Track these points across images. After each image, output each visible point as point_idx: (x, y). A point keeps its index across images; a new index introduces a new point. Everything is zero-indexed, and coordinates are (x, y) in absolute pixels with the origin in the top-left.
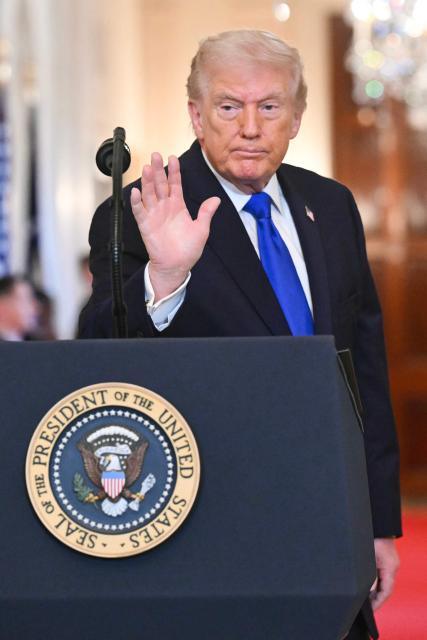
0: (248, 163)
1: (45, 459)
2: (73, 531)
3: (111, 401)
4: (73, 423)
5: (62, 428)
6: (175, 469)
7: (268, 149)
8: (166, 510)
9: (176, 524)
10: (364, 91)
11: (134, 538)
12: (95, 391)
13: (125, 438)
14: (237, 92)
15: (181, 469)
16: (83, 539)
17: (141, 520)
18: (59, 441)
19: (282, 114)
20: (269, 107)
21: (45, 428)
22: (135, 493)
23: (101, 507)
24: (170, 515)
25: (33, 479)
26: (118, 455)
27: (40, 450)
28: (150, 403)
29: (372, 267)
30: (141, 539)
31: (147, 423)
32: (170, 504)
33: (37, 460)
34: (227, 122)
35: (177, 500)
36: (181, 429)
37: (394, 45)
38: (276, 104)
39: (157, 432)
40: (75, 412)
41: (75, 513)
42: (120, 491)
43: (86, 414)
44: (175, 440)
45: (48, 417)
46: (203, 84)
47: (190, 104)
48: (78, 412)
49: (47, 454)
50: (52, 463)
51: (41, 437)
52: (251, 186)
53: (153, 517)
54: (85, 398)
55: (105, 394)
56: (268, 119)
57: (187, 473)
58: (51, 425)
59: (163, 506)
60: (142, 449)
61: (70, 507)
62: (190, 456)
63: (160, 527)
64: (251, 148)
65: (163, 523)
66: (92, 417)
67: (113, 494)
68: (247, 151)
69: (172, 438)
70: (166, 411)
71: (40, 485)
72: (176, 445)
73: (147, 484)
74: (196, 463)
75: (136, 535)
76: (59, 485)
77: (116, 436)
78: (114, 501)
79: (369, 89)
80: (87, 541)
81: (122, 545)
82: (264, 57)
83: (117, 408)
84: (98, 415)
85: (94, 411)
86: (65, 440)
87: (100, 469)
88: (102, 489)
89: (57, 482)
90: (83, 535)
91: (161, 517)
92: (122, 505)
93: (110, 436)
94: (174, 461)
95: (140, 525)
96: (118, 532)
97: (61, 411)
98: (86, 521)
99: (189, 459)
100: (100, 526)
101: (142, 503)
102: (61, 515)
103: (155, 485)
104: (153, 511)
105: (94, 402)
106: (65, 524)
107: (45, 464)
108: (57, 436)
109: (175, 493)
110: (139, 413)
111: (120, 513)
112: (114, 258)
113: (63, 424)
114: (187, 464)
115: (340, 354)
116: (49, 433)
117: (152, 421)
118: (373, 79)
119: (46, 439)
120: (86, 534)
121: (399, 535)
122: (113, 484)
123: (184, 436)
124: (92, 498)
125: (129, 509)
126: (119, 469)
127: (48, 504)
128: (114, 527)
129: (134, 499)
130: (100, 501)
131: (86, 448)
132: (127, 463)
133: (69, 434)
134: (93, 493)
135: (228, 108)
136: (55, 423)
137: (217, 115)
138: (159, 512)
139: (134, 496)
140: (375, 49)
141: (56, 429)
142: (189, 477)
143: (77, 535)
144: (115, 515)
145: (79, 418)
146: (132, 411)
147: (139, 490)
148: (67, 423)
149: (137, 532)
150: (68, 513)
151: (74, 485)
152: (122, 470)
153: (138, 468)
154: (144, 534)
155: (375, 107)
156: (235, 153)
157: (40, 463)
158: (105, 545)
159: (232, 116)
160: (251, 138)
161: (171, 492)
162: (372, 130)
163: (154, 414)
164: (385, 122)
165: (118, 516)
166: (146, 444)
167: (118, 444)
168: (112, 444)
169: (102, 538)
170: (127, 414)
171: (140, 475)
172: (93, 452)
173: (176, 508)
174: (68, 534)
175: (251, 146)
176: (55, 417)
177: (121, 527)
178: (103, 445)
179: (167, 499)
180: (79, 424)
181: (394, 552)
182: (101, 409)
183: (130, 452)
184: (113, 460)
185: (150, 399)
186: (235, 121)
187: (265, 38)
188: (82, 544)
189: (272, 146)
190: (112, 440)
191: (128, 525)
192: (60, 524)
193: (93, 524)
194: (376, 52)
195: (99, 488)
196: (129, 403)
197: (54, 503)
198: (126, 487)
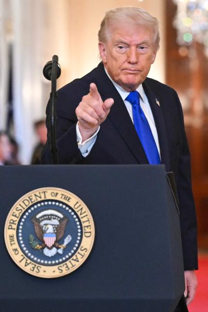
0: (131, 76)
1: (15, 226)
2: (28, 264)
3: (49, 197)
4: (29, 208)
5: (23, 211)
6: (82, 232)
7: (141, 69)
8: (77, 254)
9: (82, 261)
10: (183, 38)
11: (60, 268)
12: (41, 192)
13: (56, 216)
14: (127, 40)
15: (85, 232)
16: (34, 268)
17: (64, 259)
18: (22, 217)
19: (148, 51)
20: (142, 48)
21: (15, 211)
22: (61, 245)
23: (43, 252)
24: (79, 256)
25: (8, 237)
26: (53, 225)
27: (12, 222)
28: (69, 198)
29: (186, 129)
30: (64, 268)
31: (67, 208)
32: (79, 250)
33: (10, 227)
34: (121, 55)
35: (82, 249)
36: (85, 212)
37: (198, 14)
38: (146, 46)
39: (73, 213)
40: (30, 202)
41: (29, 254)
42: (53, 243)
43: (36, 204)
44: (82, 218)
45: (16, 205)
46: (108, 35)
47: (100, 44)
48: (32, 202)
49: (15, 224)
50: (18, 229)
51: (13, 215)
52: (130, 88)
53: (70, 257)
54: (36, 195)
55: (46, 193)
56: (142, 54)
57: (88, 235)
58: (18, 209)
59: (75, 251)
60: (65, 222)
61: (27, 252)
62: (90, 226)
63: (73, 262)
64: (133, 69)
65: (75, 260)
66: (39, 205)
67: (50, 245)
68: (130, 70)
69: (80, 217)
70: (77, 203)
71: (12, 240)
72: (82, 220)
73: (68, 240)
74: (93, 230)
75: (61, 266)
76: (22, 240)
77: (52, 215)
78: (50, 248)
79: (185, 38)
80: (36, 269)
81: (54, 272)
82: (141, 22)
83: (52, 201)
84: (42, 204)
85: (40, 202)
86: (25, 217)
87: (43, 232)
88: (44, 242)
89: (21, 238)
90: (33, 266)
91: (74, 257)
92: (54, 251)
93: (48, 215)
94: (81, 228)
95: (63, 262)
96: (52, 265)
97: (23, 202)
98: (35, 259)
99: (89, 227)
100: (42, 261)
101: (64, 250)
102: (22, 255)
103: (71, 241)
104: (70, 254)
105: (40, 197)
106: (25, 260)
107: (14, 229)
108: (21, 214)
109: (82, 245)
110: (64, 204)
111: (53, 255)
112: (52, 123)
113: (24, 209)
114: (88, 230)
115: (168, 174)
116: (17, 213)
117: (70, 208)
118: (187, 32)
119: (15, 216)
120: (35, 265)
121: (197, 269)
122: (50, 240)
123: (87, 215)
124: (39, 247)
125: (57, 253)
126: (53, 232)
127: (16, 250)
128: (50, 262)
129: (60, 248)
130: (43, 248)
131: (36, 221)
132: (57, 229)
133: (27, 214)
134: (39, 244)
135: (121, 47)
136: (20, 208)
137: (115, 51)
138: (73, 255)
139: (60, 246)
140: (188, 16)
141: (20, 211)
142: (89, 237)
143: (30, 266)
144: (50, 256)
145: (33, 206)
146: (60, 202)
147: (63, 244)
148: (26, 208)
149: (62, 265)
150: (26, 255)
151: (29, 240)
152: (54, 233)
153: (63, 232)
154: (65, 266)
155: (188, 46)
156: (124, 71)
157: (12, 229)
158: (45, 271)
159: (123, 52)
160: (133, 64)
161: (79, 244)
162: (186, 59)
163: (71, 204)
164: (193, 54)
165: (52, 257)
166: (67, 220)
167: (52, 219)
168: (49, 219)
169: (43, 268)
170: (57, 204)
171: (63, 235)
172: (39, 223)
173: (82, 253)
174: (26, 266)
175: (132, 67)
176: (20, 205)
177: (53, 262)
178: (45, 219)
179: (78, 248)
180: (32, 209)
181: (195, 277)
182: (44, 201)
183: (58, 223)
184: (50, 227)
185: (69, 196)
186: (125, 55)
187: (140, 12)
188: (33, 271)
189: (143, 68)
190: (49, 217)
191: (57, 261)
192: (22, 260)
193: (39, 260)
194: (189, 19)
195: (42, 242)
196: (58, 198)
197: (19, 249)
198: (56, 241)
